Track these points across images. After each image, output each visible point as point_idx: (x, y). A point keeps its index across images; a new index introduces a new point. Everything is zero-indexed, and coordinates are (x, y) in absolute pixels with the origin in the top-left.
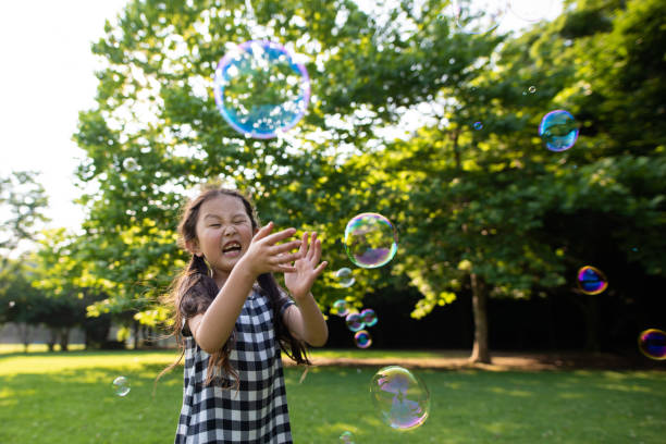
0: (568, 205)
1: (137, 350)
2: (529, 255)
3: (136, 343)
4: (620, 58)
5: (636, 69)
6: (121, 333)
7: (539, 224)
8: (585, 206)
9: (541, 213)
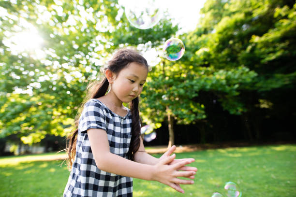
0: (208, 87)
1: (20, 155)
2: (192, 107)
3: (20, 152)
4: (216, 42)
5: (221, 46)
6: (12, 148)
7: (196, 95)
8: (214, 88)
9: (198, 90)
